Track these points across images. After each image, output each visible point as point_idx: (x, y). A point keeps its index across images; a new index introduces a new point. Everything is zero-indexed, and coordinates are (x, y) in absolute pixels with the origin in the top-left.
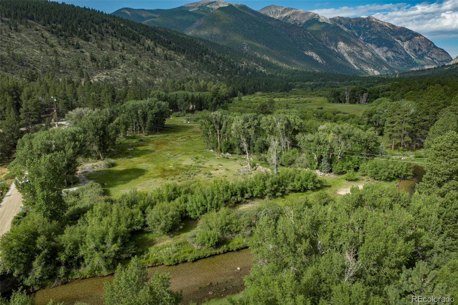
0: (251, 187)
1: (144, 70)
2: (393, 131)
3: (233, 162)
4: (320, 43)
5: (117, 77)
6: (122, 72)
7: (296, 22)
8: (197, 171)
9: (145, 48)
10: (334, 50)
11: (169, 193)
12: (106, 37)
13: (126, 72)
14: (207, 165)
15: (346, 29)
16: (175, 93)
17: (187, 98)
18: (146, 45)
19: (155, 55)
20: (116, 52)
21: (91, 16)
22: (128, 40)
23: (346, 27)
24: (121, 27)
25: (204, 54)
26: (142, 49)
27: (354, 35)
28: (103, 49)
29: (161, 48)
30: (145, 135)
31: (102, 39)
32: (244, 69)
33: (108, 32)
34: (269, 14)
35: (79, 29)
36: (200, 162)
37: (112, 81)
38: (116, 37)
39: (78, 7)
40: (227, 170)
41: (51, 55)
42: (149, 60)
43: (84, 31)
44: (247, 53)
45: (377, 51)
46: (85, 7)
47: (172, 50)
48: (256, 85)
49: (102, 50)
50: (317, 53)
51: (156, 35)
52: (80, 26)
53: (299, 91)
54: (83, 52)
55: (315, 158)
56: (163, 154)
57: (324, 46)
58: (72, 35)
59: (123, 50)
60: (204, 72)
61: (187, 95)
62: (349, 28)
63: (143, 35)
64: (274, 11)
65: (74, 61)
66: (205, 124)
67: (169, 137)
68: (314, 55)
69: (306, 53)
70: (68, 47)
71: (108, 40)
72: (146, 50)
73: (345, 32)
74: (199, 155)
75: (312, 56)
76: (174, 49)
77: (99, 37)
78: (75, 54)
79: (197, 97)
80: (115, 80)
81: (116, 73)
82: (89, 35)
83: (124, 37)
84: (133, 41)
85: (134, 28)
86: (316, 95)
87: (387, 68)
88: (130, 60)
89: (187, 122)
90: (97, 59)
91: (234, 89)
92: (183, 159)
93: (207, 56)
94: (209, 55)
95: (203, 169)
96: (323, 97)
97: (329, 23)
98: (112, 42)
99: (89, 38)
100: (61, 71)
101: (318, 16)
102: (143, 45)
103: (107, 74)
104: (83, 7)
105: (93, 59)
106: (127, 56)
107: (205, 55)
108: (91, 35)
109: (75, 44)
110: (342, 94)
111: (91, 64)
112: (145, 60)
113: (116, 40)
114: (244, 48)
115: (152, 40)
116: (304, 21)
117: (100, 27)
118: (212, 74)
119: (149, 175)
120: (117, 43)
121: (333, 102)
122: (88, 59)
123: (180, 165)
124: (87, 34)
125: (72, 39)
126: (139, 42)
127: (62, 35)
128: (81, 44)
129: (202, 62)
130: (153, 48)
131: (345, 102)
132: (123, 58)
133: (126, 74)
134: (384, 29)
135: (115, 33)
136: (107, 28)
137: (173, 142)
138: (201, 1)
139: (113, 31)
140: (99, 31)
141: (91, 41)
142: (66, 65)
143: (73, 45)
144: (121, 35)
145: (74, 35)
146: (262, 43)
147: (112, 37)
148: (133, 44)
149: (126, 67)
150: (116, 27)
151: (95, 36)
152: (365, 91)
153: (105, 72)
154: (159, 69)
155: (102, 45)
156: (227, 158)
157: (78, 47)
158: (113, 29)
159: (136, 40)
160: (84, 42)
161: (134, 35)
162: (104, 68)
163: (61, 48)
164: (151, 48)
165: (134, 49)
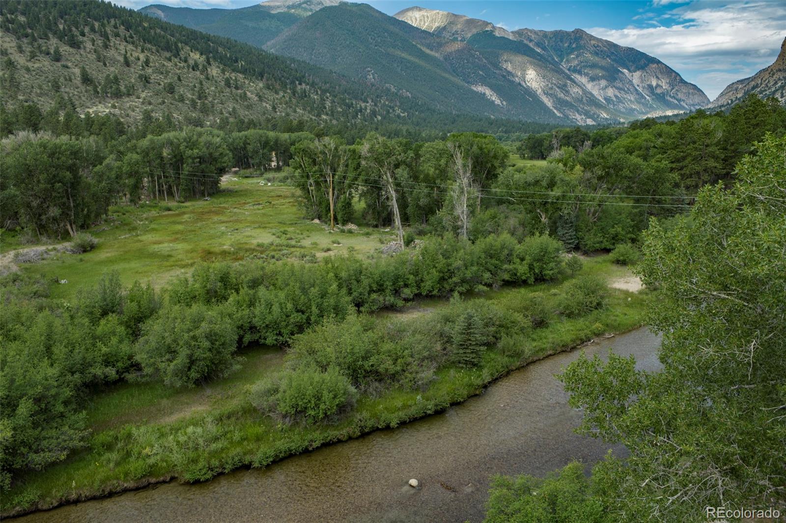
1: (187, 102)
3: (365, 239)
4: (497, 72)
5: (133, 111)
6: (143, 103)
7: (456, 36)
8: (285, 252)
9: (189, 66)
10: (520, 84)
11: (208, 286)
12: (115, 44)
13: (150, 104)
14: (307, 243)
15: (539, 50)
16: (243, 133)
17: (267, 142)
18: (191, 62)
20: (132, 69)
21: (85, 5)
22: (158, 51)
23: (539, 46)
24: (144, 28)
25: (297, 82)
26: (183, 68)
27: (553, 59)
28: (108, 64)
29: (219, 68)
30: (179, 202)
31: (106, 46)
32: (368, 111)
33: (117, 35)
34: (410, 22)
35: (61, 27)
36: (291, 239)
37: (122, 118)
38: (133, 43)
42: (195, 86)
43: (71, 30)
44: (373, 85)
45: (589, 86)
47: (240, 73)
49: (105, 65)
50: (492, 87)
51: (210, 46)
52: (63, 21)
54: (67, 67)
55: (543, 220)
56: (211, 229)
57: (504, 76)
58: (46, 35)
59: (147, 68)
60: (298, 110)
61: (267, 137)
62: (544, 49)
63: (186, 44)
64: (417, 16)
66: (301, 166)
67: (229, 203)
69: (474, 88)
70: (37, 56)
71: (117, 49)
72: (191, 70)
73: (539, 54)
74: (291, 229)
75: (484, 94)
76: (244, 71)
77: (100, 42)
78: (52, 69)
79: (286, 141)
80: (128, 115)
81: (131, 105)
82: (81, 38)
83: (148, 46)
84: (166, 53)
85: (169, 31)
87: (608, 115)
88: (160, 84)
89: (266, 184)
90: (95, 80)
92: (254, 234)
93: (304, 86)
94: (308, 84)
95: (298, 249)
97: (511, 38)
98: (126, 52)
99: (81, 42)
101: (493, 27)
102: (186, 61)
103: (114, 107)
105: (86, 79)
106: (154, 77)
107: (300, 84)
108: (85, 39)
109: (52, 51)
110: (546, 143)
111: (83, 88)
112: (188, 86)
113: (134, 48)
114: (368, 76)
115: (201, 54)
116: (469, 35)
117: (103, 25)
119: (172, 263)
120: (135, 54)
121: (531, 158)
122: (78, 81)
123: (246, 243)
124: (76, 36)
125: (46, 43)
126: (177, 55)
127: (27, 36)
128: (64, 53)
129: (294, 95)
130: (204, 67)
132: (146, 80)
133: (150, 107)
134: (602, 51)
135: (132, 38)
136: (115, 27)
137: (235, 210)
139: (128, 34)
140: (101, 32)
141: (85, 48)
142: (33, 87)
143: (48, 54)
144: (144, 41)
145: (50, 36)
146: (399, 69)
147: (125, 43)
148: (166, 58)
149: (151, 96)
150: (134, 27)
151: (93, 41)
152: (586, 138)
153: (110, 103)
154: (216, 101)
155: (105, 56)
156: (350, 232)
157: (57, 58)
158: (127, 29)
159: (171, 52)
160: (71, 50)
161: (168, 42)
162: (109, 95)
163: (24, 58)
164: (201, 67)
165: (168, 67)
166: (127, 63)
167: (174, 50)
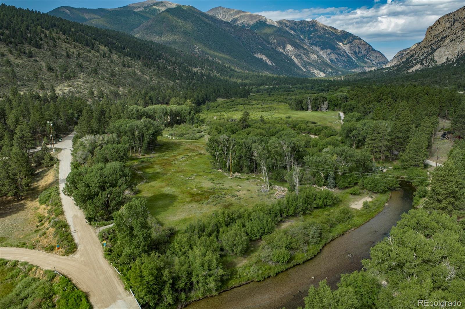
0: (286, 208)
1: (106, 79)
2: (374, 147)
3: (247, 182)
4: (269, 46)
5: (81, 88)
6: (84, 83)
7: (244, 24)
8: (223, 193)
9: (101, 55)
10: (282, 53)
12: (59, 44)
13: (88, 83)
14: (226, 186)
15: (292, 32)
18: (101, 52)
19: (112, 62)
20: (72, 60)
21: (38, 20)
22: (82, 46)
24: (73, 32)
25: (158, 58)
26: (98, 57)
27: (300, 37)
28: (58, 58)
29: (117, 54)
30: (142, 155)
31: (55, 46)
32: (199, 74)
34: (217, 16)
35: (29, 35)
36: (218, 184)
37: (77, 93)
38: (69, 43)
39: (21, 9)
40: (248, 190)
41: (4, 66)
42: (107, 68)
43: (34, 38)
46: (28, 9)
47: (128, 56)
48: (216, 91)
49: (56, 58)
50: (266, 56)
51: (108, 40)
52: (28, 31)
53: (257, 96)
54: (37, 61)
55: (322, 176)
56: (177, 177)
57: (273, 48)
58: (22, 42)
59: (79, 58)
60: (164, 79)
61: (166, 110)
62: (295, 31)
63: (96, 40)
64: (221, 12)
65: (30, 72)
67: (167, 156)
68: (264, 58)
69: (256, 56)
70: (20, 56)
71: (61, 47)
72: (102, 57)
73: (292, 35)
74: (212, 176)
75: (262, 59)
77: (51, 44)
78: (29, 63)
79: (175, 111)
80: (79, 92)
81: (78, 84)
82: (41, 42)
83: (77, 44)
84: (87, 47)
85: (85, 32)
86: (275, 101)
87: (332, 70)
88: (88, 69)
89: (172, 138)
90: (54, 68)
91: (198, 97)
92: (200, 181)
93: (162, 60)
94: (164, 59)
95: (226, 191)
96: (282, 103)
97: (276, 25)
98: (66, 49)
99: (41, 44)
100: (19, 83)
101: (266, 19)
102: (98, 52)
103: (69, 86)
104: (26, 9)
105: (50, 69)
106: (84, 64)
107: (160, 59)
108: (43, 42)
109: (27, 51)
110: (304, 102)
111: (49, 74)
112: (103, 68)
113: (70, 46)
114: (195, 50)
115: (105, 46)
116: (252, 24)
117: (50, 32)
118: (172, 81)
119: (182, 201)
120: (71, 50)
121: (297, 110)
122: (45, 69)
123: (201, 187)
124: (38, 41)
125: (22, 46)
126: (93, 48)
127: (11, 43)
128: (33, 52)
129: (159, 68)
130: (109, 54)
131: (307, 109)
132: (80, 66)
133: (88, 85)
134: (327, 33)
135: (68, 39)
136: (57, 33)
137: (176, 162)
138: (146, 1)
139: (65, 37)
140: (51, 37)
141: (44, 48)
142: (23, 76)
143: (25, 53)
144: (74, 41)
145: (24, 41)
146: (213, 46)
147: (64, 43)
148: (88, 50)
149: (86, 77)
150: (67, 32)
151: (47, 43)
152: (325, 100)
153: (65, 83)
154: (120, 78)
155: (56, 52)
156: (240, 178)
157: (31, 56)
158: (64, 34)
159: (89, 46)
160: (37, 50)
161: (87, 41)
162: (63, 78)
163: (13, 57)
164: (107, 55)
165: (90, 56)
166: (68, 56)
167: (91, 46)
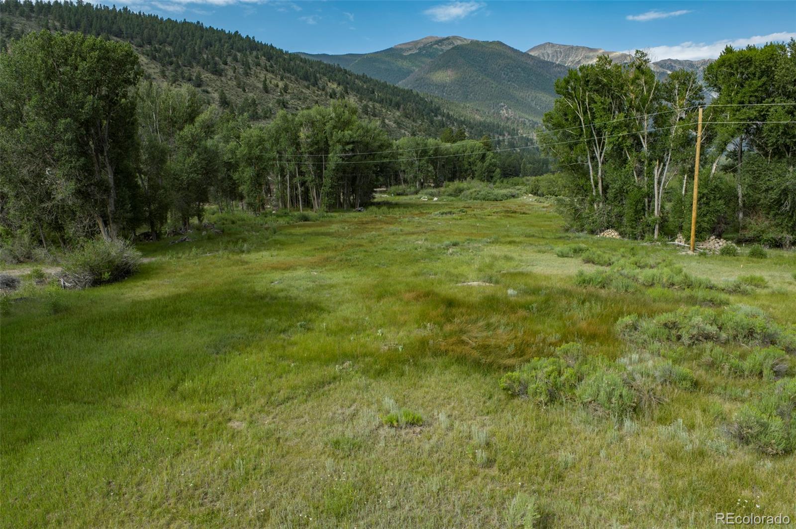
9: (326, 94)
12: (255, 72)
17: (425, 152)
18: (329, 91)
20: (271, 95)
22: (296, 80)
25: (433, 114)
26: (321, 95)
28: (247, 90)
29: (356, 96)
31: (247, 74)
33: (258, 64)
34: (543, 57)
35: (205, 56)
38: (273, 72)
43: (214, 59)
44: (508, 120)
47: (377, 102)
49: (244, 91)
51: (347, 78)
52: (207, 52)
54: (207, 92)
58: (190, 64)
59: (285, 94)
63: (324, 75)
64: (550, 52)
70: (178, 80)
71: (257, 77)
72: (328, 97)
76: (381, 101)
77: (241, 71)
82: (222, 66)
83: (288, 75)
84: (304, 81)
90: (233, 104)
93: (440, 118)
98: (266, 80)
99: (223, 70)
102: (323, 89)
105: (225, 103)
106: (291, 103)
107: (436, 116)
108: (227, 67)
109: (194, 78)
111: (220, 110)
113: (274, 77)
114: (501, 112)
115: (339, 84)
117: (245, 56)
120: (274, 82)
122: (216, 104)
123: (521, 275)
124: (219, 64)
125: (189, 70)
126: (315, 84)
127: (171, 63)
128: (205, 79)
130: (342, 95)
132: (283, 105)
135: (271, 66)
136: (257, 57)
139: (268, 64)
140: (243, 61)
141: (226, 75)
143: (190, 80)
144: (284, 70)
145: (194, 64)
147: (265, 72)
148: (304, 86)
150: (275, 58)
151: (234, 69)
155: (244, 83)
157: (198, 83)
158: (269, 60)
159: (310, 81)
160: (212, 77)
161: (306, 73)
164: (338, 95)
165: (306, 93)
166: (266, 90)
167: (312, 80)
